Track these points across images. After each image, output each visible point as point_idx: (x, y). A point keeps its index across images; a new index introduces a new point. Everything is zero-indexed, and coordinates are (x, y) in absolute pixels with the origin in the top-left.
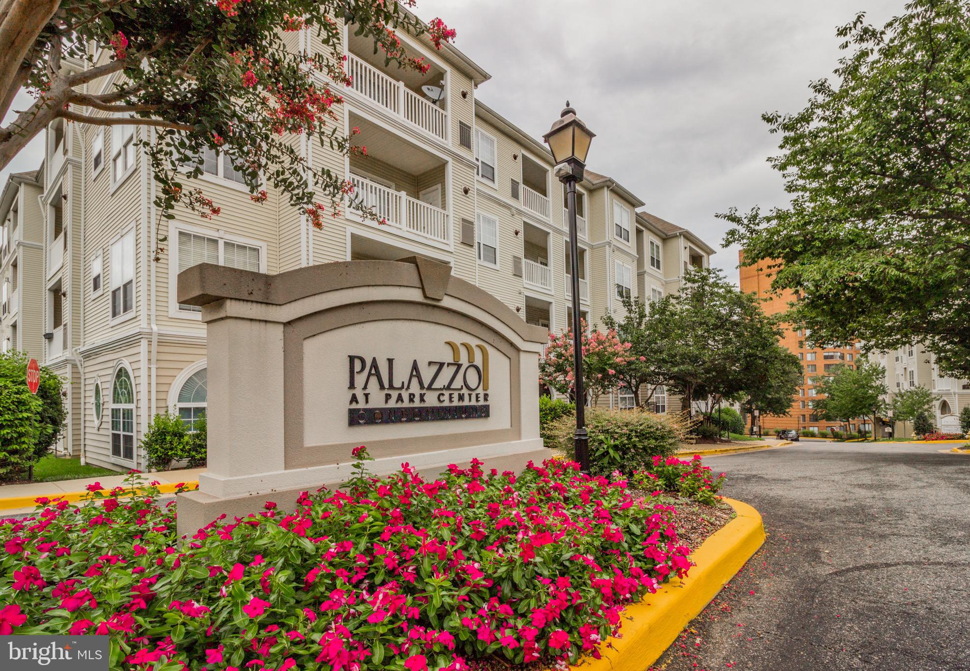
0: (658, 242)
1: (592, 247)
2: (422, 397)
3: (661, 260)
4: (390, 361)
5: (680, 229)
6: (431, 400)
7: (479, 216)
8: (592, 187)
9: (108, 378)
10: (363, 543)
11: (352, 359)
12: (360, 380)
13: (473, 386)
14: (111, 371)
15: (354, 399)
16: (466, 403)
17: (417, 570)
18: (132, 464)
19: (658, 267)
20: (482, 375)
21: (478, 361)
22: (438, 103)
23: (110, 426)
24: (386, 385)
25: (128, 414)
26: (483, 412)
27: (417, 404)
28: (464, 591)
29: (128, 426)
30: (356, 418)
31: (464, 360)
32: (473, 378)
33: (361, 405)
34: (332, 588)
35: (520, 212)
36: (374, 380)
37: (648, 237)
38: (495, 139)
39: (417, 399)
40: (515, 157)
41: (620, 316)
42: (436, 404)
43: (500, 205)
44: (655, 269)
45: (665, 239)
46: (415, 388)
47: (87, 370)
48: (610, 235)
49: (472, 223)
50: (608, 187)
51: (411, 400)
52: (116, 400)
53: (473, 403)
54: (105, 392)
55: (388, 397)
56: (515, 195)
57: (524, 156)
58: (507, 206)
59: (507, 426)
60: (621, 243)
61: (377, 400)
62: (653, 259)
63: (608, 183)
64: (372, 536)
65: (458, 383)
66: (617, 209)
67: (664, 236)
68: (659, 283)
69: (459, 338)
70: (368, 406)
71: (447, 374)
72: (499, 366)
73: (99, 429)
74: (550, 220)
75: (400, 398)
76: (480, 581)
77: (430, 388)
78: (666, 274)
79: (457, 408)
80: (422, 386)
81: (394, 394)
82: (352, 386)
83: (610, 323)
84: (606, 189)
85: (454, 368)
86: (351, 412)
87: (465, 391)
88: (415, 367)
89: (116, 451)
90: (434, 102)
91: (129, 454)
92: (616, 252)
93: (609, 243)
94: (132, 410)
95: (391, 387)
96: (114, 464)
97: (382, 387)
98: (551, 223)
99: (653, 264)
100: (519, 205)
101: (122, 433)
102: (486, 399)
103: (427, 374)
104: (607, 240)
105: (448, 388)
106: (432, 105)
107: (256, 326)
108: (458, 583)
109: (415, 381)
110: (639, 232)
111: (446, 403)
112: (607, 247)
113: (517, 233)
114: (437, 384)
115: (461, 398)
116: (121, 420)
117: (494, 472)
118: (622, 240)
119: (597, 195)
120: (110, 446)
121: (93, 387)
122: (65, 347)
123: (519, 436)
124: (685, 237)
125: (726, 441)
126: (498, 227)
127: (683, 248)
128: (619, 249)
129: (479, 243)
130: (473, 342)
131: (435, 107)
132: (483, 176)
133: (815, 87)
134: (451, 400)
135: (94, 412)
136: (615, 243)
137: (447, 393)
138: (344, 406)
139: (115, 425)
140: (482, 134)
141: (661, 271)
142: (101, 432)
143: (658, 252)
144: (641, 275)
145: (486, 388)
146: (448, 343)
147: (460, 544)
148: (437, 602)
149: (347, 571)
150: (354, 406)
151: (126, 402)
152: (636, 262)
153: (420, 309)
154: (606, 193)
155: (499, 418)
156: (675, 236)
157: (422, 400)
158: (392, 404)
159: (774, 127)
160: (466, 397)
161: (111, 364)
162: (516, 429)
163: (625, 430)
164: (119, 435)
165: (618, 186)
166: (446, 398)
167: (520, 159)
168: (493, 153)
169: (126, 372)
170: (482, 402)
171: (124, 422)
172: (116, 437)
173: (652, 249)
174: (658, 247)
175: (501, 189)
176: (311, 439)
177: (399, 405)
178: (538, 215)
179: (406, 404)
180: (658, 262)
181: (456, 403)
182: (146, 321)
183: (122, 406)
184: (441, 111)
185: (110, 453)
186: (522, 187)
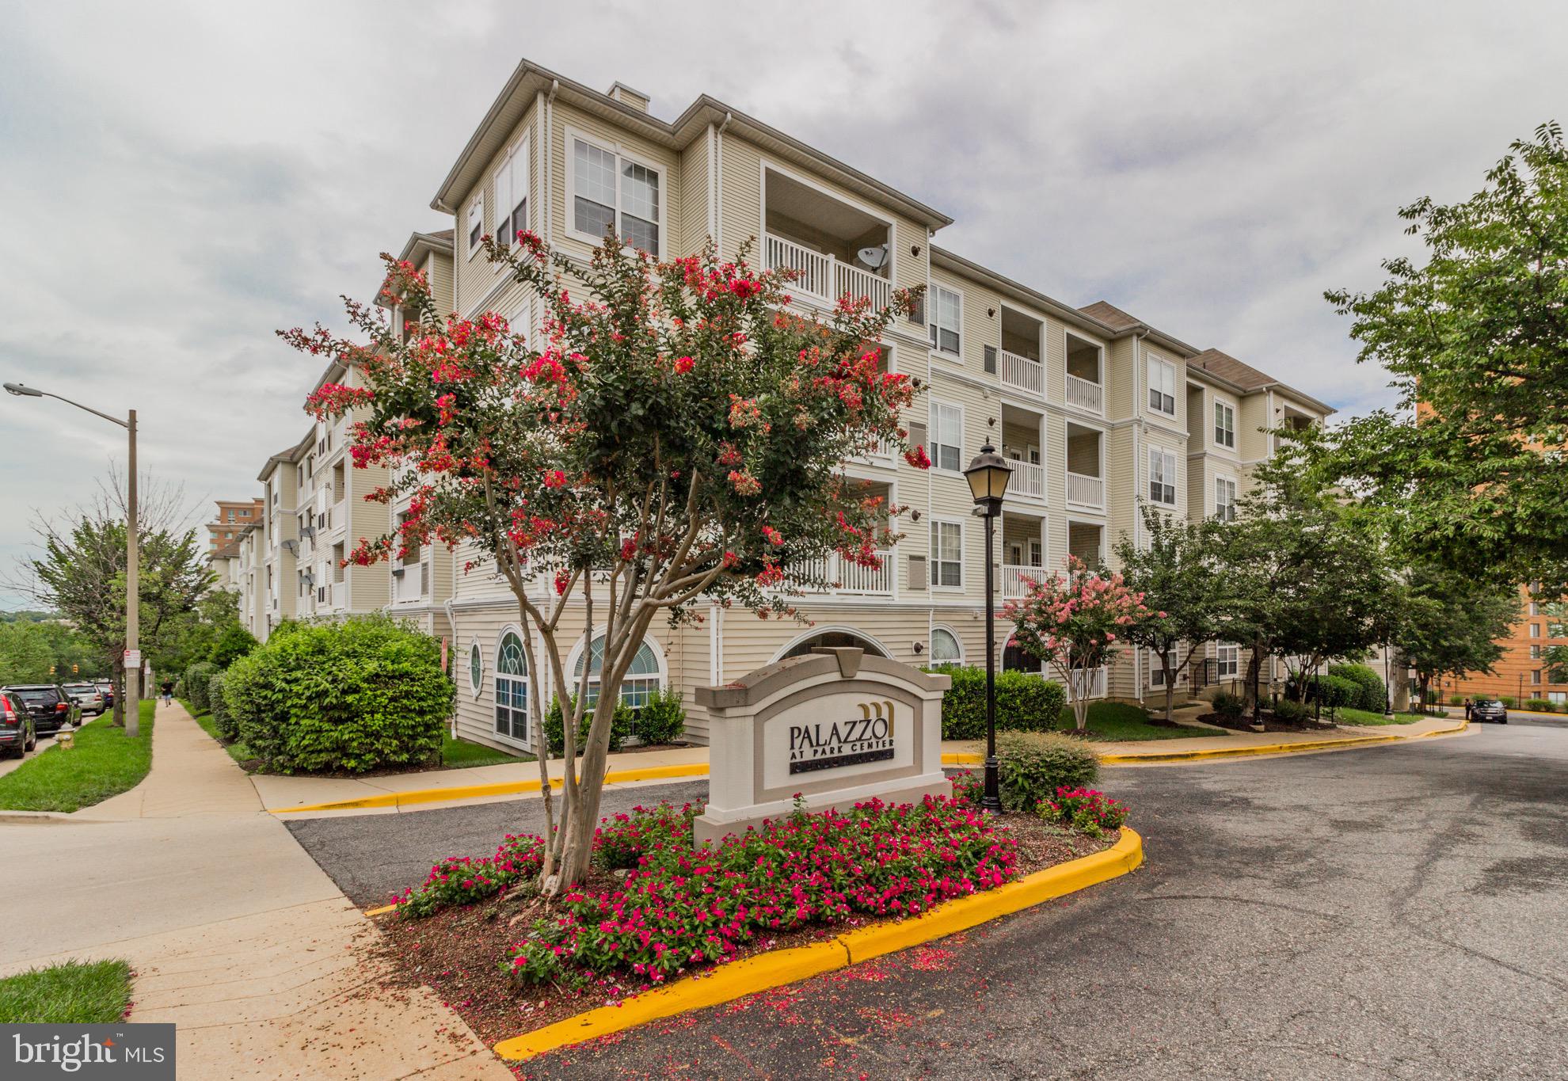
0: (1229, 402)
1: (1112, 428)
2: (839, 748)
3: (1235, 431)
4: (818, 727)
5: (1270, 380)
6: (847, 750)
7: (935, 406)
8: (1113, 336)
9: (494, 642)
10: (805, 853)
11: (792, 729)
12: (797, 742)
13: (880, 735)
14: (496, 634)
15: (794, 756)
16: (874, 749)
17: (830, 868)
18: (526, 745)
19: (1230, 443)
20: (889, 726)
21: (885, 715)
22: (879, 271)
23: (494, 697)
24: (814, 743)
25: (519, 688)
26: (888, 755)
27: (836, 754)
28: (852, 879)
29: (519, 701)
30: (796, 768)
31: (873, 716)
32: (880, 729)
33: (798, 760)
34: (793, 872)
35: (996, 392)
36: (806, 741)
37: (1211, 398)
38: (960, 292)
39: (836, 751)
40: (991, 313)
41: (1143, 542)
42: (851, 753)
43: (967, 385)
44: (1224, 446)
45: (1243, 397)
46: (835, 743)
47: (460, 626)
48: (1142, 408)
49: (923, 427)
50: (1139, 335)
51: (832, 752)
52: (502, 668)
53: (881, 748)
54: (486, 657)
55: (816, 752)
56: (990, 367)
57: (1004, 308)
58: (977, 386)
59: (910, 763)
60: (1160, 418)
61: (808, 755)
62: (1219, 431)
63: (1139, 331)
64: (809, 850)
65: (868, 734)
66: (1153, 367)
67: (1241, 393)
68: (1231, 469)
69: (868, 699)
70: (803, 760)
71: (859, 728)
72: (903, 715)
73: (477, 699)
74: (1045, 396)
75: (824, 752)
76: (860, 874)
77: (845, 741)
78: (1243, 454)
79: (866, 754)
80: (840, 741)
81: (820, 749)
82: (792, 747)
83: (1126, 554)
84: (1135, 338)
85: (865, 724)
86: (792, 765)
87: (874, 740)
88: (835, 727)
89: (502, 727)
90: (874, 270)
91: (520, 733)
92: (1151, 433)
93: (1139, 422)
94: (525, 684)
95: (818, 744)
96: (498, 742)
97: (812, 745)
98: (1046, 400)
99: (1219, 440)
100: (997, 381)
101: (510, 708)
102: (891, 744)
103: (843, 731)
104: (1135, 416)
105: (860, 739)
106: (871, 275)
107: (740, 720)
108: (850, 875)
109: (835, 738)
110: (1193, 392)
111: (858, 751)
112: (1135, 426)
113: (991, 422)
114: (851, 738)
115: (870, 746)
116: (511, 693)
117: (892, 805)
118: (1161, 413)
119: (1122, 348)
120: (494, 721)
121: (470, 649)
122: (425, 590)
123: (921, 771)
124: (1277, 393)
125: (1324, 727)
126: (963, 417)
127: (1273, 411)
128: (1155, 427)
129: (935, 446)
130: (880, 700)
131: (875, 277)
132: (942, 349)
133: (1390, 267)
134: (862, 749)
135: (470, 677)
136: (1148, 419)
137: (858, 744)
138: (787, 761)
139: (501, 698)
140: (943, 291)
141: (1234, 449)
142: (480, 702)
143: (1230, 420)
144: (1195, 461)
145: (891, 735)
146: (861, 705)
147: (854, 856)
148: (838, 881)
149: (798, 864)
150: (794, 761)
151: (516, 673)
152: (1185, 444)
153: (839, 685)
154: (1136, 345)
155: (904, 756)
156: (1260, 393)
157: (840, 751)
158: (819, 756)
159: (1344, 307)
160: (874, 745)
161: (495, 626)
162: (918, 766)
163: (1036, 759)
164: (507, 711)
165: (1153, 332)
166: (858, 747)
167: (998, 315)
168: (957, 315)
169: (516, 638)
170: (888, 747)
171: (514, 696)
172: (502, 713)
173: (1219, 416)
174: (1229, 411)
175: (967, 360)
176: (769, 784)
177: (824, 757)
178: (1023, 390)
179: (828, 755)
180: (1230, 435)
181: (866, 750)
182: (543, 586)
183: (511, 677)
184: (884, 280)
185: (494, 729)
186: (1000, 354)
